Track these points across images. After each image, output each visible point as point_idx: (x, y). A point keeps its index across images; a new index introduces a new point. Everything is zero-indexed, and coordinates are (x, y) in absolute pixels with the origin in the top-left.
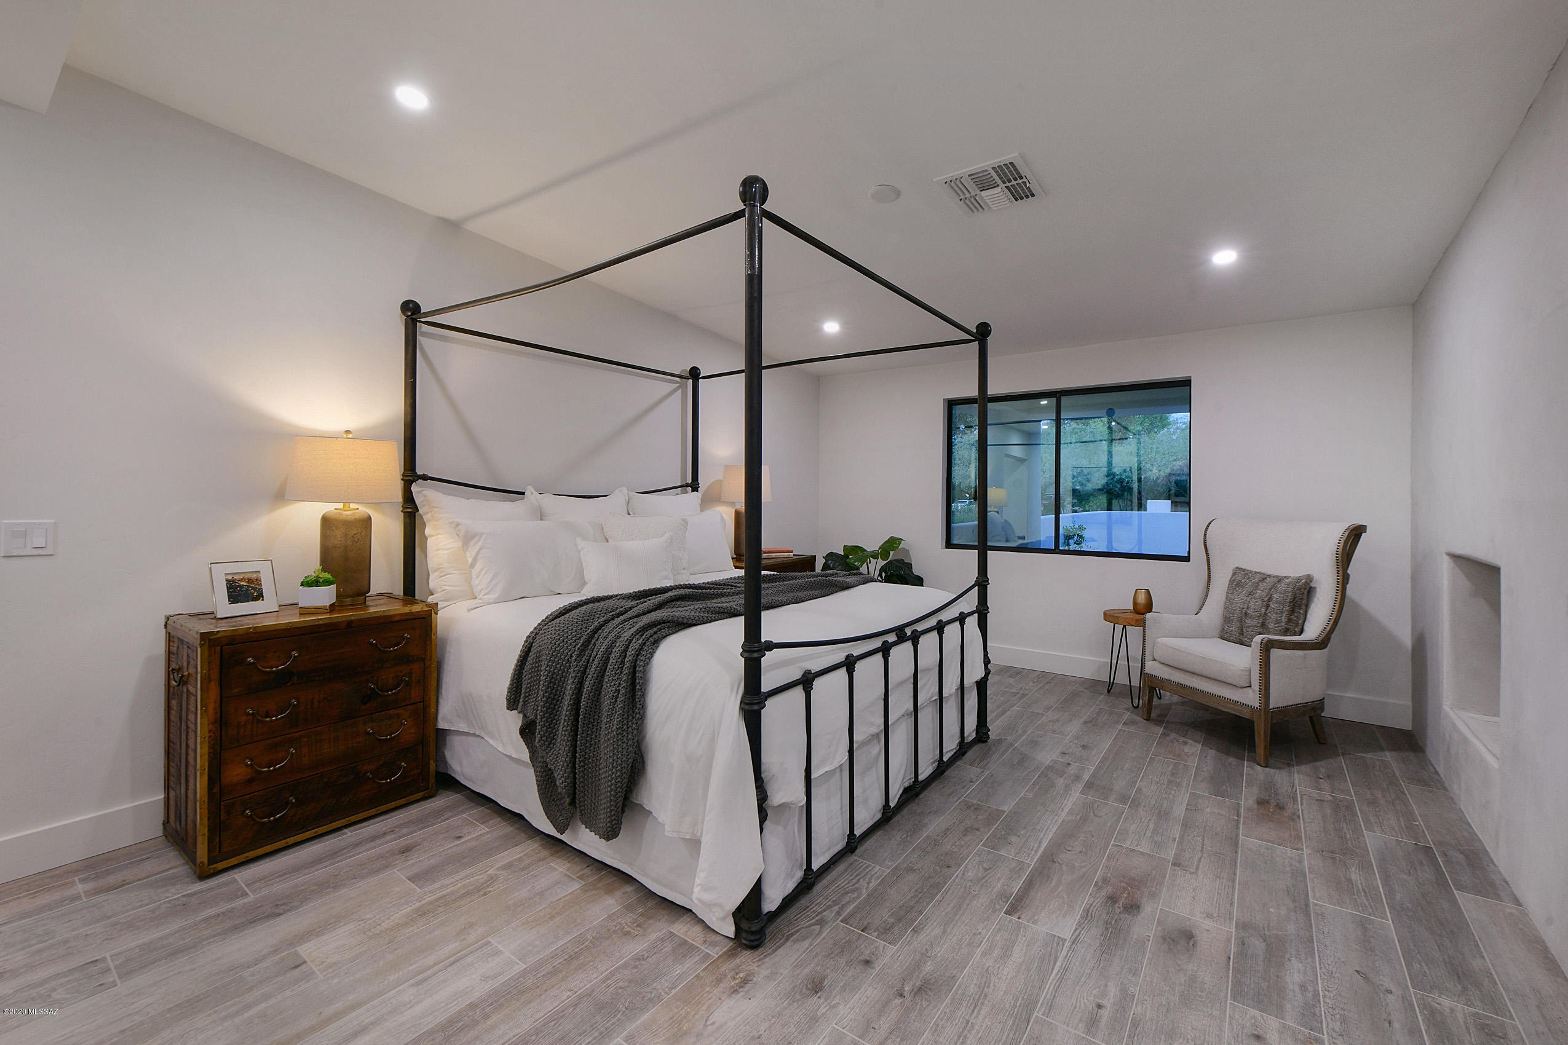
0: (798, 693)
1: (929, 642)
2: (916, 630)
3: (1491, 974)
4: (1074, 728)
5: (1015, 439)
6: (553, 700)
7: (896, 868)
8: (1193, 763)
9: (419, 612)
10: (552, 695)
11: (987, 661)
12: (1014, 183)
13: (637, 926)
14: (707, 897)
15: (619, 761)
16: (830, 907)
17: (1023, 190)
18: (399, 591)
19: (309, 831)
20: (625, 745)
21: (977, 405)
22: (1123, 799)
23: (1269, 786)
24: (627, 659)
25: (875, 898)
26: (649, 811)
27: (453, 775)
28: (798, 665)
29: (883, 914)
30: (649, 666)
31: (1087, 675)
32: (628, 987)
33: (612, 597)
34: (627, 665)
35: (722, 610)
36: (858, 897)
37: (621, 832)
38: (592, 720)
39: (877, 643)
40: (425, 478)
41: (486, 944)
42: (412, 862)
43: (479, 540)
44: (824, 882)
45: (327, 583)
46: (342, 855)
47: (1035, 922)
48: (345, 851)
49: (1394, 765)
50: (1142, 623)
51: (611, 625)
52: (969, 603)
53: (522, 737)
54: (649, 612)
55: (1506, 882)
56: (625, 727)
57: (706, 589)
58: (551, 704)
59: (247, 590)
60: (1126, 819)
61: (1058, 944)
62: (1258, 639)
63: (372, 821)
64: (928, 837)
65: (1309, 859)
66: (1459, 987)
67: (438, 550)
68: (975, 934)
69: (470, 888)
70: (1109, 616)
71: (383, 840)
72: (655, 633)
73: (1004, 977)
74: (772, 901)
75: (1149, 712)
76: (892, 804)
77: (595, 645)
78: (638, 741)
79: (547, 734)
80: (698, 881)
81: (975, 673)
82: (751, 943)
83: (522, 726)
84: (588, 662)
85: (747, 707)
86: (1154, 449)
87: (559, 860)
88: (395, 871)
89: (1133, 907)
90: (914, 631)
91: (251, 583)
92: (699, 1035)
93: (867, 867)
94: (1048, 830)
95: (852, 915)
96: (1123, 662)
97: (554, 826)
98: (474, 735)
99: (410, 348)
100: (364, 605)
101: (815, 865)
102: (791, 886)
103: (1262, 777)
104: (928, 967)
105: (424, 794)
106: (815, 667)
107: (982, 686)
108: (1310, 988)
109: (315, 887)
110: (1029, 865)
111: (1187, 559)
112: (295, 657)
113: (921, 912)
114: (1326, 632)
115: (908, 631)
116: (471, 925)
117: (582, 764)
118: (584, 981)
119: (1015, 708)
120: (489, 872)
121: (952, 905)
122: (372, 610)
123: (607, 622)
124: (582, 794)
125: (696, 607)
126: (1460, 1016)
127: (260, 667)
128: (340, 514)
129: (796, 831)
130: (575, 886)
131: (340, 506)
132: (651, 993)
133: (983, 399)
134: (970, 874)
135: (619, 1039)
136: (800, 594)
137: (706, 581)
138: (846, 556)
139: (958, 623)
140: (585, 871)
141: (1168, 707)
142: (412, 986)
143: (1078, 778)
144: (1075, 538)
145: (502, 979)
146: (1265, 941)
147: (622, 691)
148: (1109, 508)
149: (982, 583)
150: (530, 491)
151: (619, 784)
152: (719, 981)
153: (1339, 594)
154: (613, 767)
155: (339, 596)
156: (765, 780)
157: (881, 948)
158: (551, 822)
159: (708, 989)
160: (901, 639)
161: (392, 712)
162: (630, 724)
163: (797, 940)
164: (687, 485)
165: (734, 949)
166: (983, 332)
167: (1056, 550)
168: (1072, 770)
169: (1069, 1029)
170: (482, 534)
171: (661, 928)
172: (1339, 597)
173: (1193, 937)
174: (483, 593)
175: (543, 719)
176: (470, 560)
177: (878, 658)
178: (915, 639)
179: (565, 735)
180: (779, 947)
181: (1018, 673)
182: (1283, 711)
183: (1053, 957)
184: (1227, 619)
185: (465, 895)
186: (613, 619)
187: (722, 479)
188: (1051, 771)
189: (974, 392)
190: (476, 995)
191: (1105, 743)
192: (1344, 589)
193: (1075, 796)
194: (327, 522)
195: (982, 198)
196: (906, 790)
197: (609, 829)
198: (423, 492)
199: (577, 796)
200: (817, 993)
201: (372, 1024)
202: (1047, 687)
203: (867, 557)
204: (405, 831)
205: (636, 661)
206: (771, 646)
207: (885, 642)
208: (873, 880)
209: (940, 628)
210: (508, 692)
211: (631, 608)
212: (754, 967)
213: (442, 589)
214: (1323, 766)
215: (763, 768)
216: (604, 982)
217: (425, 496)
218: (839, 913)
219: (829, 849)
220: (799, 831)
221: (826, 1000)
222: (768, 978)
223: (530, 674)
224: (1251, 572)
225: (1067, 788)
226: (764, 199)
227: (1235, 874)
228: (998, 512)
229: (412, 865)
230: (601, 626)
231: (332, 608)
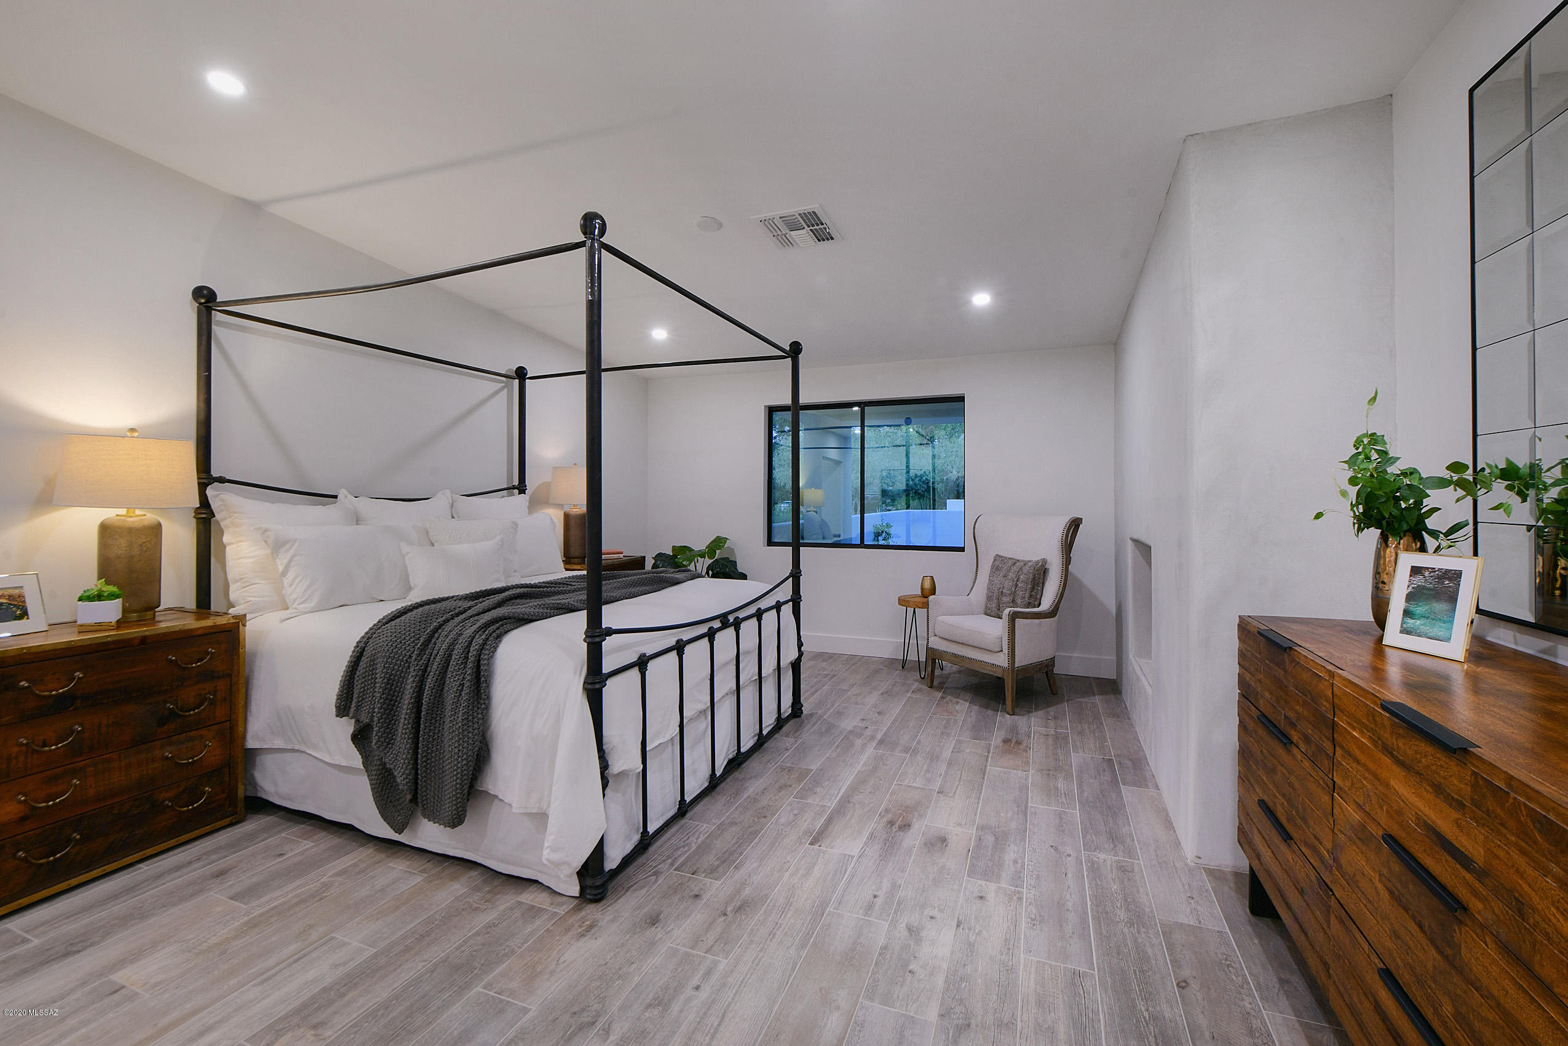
0: (635, 673)
1: (749, 628)
2: (738, 617)
3: (1132, 835)
4: (873, 699)
5: (832, 442)
6: (391, 701)
7: (721, 824)
8: (961, 718)
9: (224, 624)
10: (389, 697)
11: (800, 645)
12: (816, 227)
13: (485, 902)
14: (555, 857)
15: (465, 750)
16: (664, 861)
17: (823, 233)
18: (191, 603)
19: (96, 869)
20: (470, 735)
21: (790, 412)
22: (906, 750)
23: (1014, 729)
24: (470, 654)
25: (704, 848)
26: (494, 795)
27: (265, 797)
28: (636, 649)
29: (710, 859)
30: (494, 659)
31: (886, 655)
32: (481, 949)
33: (448, 598)
34: (471, 659)
35: (560, 606)
36: (688, 850)
37: (466, 818)
38: (434, 715)
39: (703, 629)
40: (222, 480)
41: (331, 939)
42: (229, 883)
43: (291, 547)
44: (659, 843)
45: (112, 596)
46: (140, 889)
47: (832, 848)
48: (146, 884)
49: (1099, 705)
50: (926, 605)
51: (451, 624)
52: (785, 593)
53: (354, 744)
54: (489, 610)
55: (1153, 776)
56: (471, 718)
57: (540, 587)
58: (388, 705)
59: (8, 608)
60: (907, 765)
61: (848, 860)
62: (1007, 611)
63: (171, 853)
64: (748, 797)
65: (1032, 776)
66: (1112, 846)
67: (239, 559)
68: (785, 863)
69: (303, 897)
70: (903, 601)
71: (189, 869)
72: (498, 628)
73: (806, 889)
74: (613, 859)
75: (932, 681)
76: (718, 774)
77: (435, 644)
78: (483, 730)
79: (385, 735)
80: (546, 844)
81: (790, 654)
82: (595, 897)
83: (354, 731)
84: (429, 661)
85: (589, 687)
86: (954, 453)
87: (397, 860)
88: (212, 893)
89: (906, 826)
90: (737, 618)
91: (13, 600)
92: (552, 973)
93: (696, 827)
94: (847, 777)
95: (682, 864)
96: (913, 641)
97: (391, 827)
98: (293, 751)
99: (204, 338)
100: (153, 621)
101: (651, 829)
102: (629, 847)
103: (1009, 723)
104: (747, 891)
105: (232, 820)
106: (649, 652)
107: (796, 666)
108: (1020, 861)
109: (116, 921)
110: (830, 807)
111: (962, 549)
112: (79, 678)
113: (741, 854)
114: (1055, 604)
115: (731, 618)
116: (311, 927)
117: (424, 759)
118: (436, 952)
119: (826, 687)
120: (322, 880)
121: (767, 844)
122: (163, 625)
123: (447, 621)
124: (424, 789)
125: (536, 604)
126: (1109, 863)
127: (37, 692)
128: (125, 521)
129: (633, 798)
130: (418, 879)
131: (123, 511)
132: (505, 950)
133: (796, 408)
134: (782, 820)
135: (478, 988)
136: (633, 590)
137: (541, 581)
138: (675, 556)
139: (775, 610)
140: (426, 866)
141: (948, 676)
142: (254, 986)
143: (873, 738)
144: (884, 535)
145: (352, 965)
146: (995, 835)
147: (467, 684)
148: (908, 507)
149: (796, 575)
150: (342, 494)
151: (465, 772)
152: (567, 930)
153: (1064, 573)
154: (459, 757)
155: (125, 611)
156: (606, 751)
157: (708, 884)
158: (388, 824)
159: (558, 938)
160: (725, 625)
161: (193, 733)
162: (475, 714)
163: (636, 890)
164: (514, 488)
165: (579, 905)
166: (795, 350)
167: (862, 545)
168: (868, 732)
169: (852, 915)
170: (295, 540)
171: (508, 900)
172: (1063, 576)
173: (946, 840)
174: (298, 602)
175: (381, 721)
176: (281, 568)
177: (705, 642)
178: (737, 625)
179: (406, 733)
180: (620, 897)
181: (830, 658)
182: (1025, 669)
183: (844, 869)
184: (989, 598)
185: (298, 904)
186: (452, 619)
187: (550, 480)
188: (855, 733)
189: (787, 400)
190: (328, 981)
191: (896, 709)
192: (1067, 568)
193: (870, 751)
194: (106, 530)
195: (791, 236)
196: (730, 762)
197: (454, 817)
198: (221, 496)
199: (419, 791)
200: (654, 924)
201: (218, 1022)
202: (854, 667)
203: (695, 556)
204: (214, 857)
205: (480, 655)
206: (610, 632)
207: (711, 628)
208: (701, 836)
209: (759, 615)
210: (337, 699)
211: (470, 608)
212: (599, 915)
213: (245, 601)
214: (1052, 710)
215: (605, 740)
216: (458, 949)
217: (223, 500)
218: (672, 864)
219: (662, 815)
220: (636, 801)
221: (662, 928)
222: (612, 921)
223: (364, 678)
224: (1006, 558)
225: (864, 746)
226: (603, 232)
227: (981, 793)
228: (816, 512)
229: (231, 886)
230: (441, 626)
231: (120, 624)
